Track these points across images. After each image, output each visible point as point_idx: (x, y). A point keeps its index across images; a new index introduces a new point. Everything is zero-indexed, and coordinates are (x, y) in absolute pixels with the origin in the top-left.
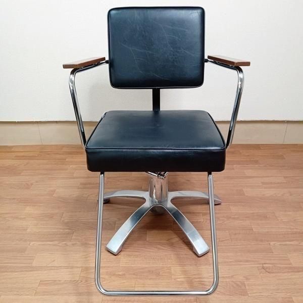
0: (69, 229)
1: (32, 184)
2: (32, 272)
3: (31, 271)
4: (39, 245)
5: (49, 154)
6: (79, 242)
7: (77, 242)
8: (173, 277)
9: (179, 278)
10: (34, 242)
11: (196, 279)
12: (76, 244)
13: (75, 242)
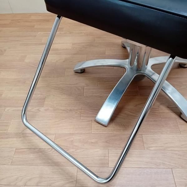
0: (41, 94)
1: (5, 50)
2: (7, 140)
3: (7, 138)
4: (14, 110)
5: (19, 22)
6: (51, 107)
7: (49, 108)
8: (145, 145)
9: (152, 147)
10: (8, 108)
11: (169, 148)
12: (48, 109)
13: (47, 108)
